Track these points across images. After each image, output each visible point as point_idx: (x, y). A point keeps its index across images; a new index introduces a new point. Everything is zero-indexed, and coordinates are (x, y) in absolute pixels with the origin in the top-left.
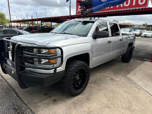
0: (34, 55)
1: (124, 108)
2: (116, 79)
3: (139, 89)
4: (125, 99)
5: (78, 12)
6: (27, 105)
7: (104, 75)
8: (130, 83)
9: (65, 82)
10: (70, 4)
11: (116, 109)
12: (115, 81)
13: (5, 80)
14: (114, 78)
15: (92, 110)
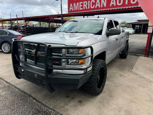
0: (62, 56)
1: (147, 101)
2: (125, 75)
3: (149, 82)
4: (143, 92)
5: (70, 10)
6: (54, 110)
7: (112, 72)
8: (139, 77)
9: (92, 81)
10: (61, 2)
11: (141, 103)
12: (125, 77)
13: (13, 86)
14: (122, 73)
15: (120, 106)
